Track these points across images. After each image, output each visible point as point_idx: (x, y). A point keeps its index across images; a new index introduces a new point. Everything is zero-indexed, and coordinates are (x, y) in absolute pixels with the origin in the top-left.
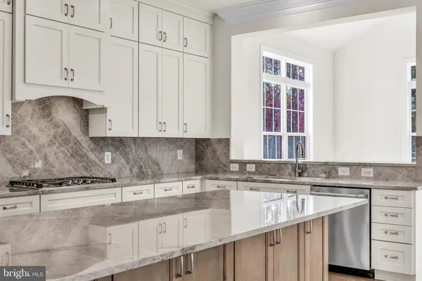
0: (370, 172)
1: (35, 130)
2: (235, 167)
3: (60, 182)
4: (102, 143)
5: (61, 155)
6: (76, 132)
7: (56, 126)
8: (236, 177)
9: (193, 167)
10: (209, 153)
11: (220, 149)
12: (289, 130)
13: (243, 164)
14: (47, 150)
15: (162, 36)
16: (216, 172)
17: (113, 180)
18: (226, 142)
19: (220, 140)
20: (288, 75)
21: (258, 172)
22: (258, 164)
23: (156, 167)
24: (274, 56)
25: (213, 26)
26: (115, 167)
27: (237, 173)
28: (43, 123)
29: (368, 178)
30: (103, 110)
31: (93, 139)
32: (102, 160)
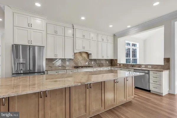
0: (150, 67)
1: (79, 58)
2: (118, 65)
3: (82, 67)
4: (91, 60)
5: (83, 62)
6: (87, 58)
7: (83, 57)
8: (119, 67)
9: (110, 65)
10: (113, 62)
11: (115, 61)
12: (132, 57)
13: (120, 64)
14: (81, 61)
15: (103, 40)
16: (115, 66)
17: (92, 67)
18: (117, 60)
19: (115, 60)
20: (132, 46)
21: (123, 66)
22: (123, 64)
23: (102, 65)
24: (129, 42)
25: (114, 37)
26: (94, 64)
27: (122, 66)
28: (80, 57)
29: (150, 68)
30: (91, 54)
31: (90, 59)
32: (91, 63)
